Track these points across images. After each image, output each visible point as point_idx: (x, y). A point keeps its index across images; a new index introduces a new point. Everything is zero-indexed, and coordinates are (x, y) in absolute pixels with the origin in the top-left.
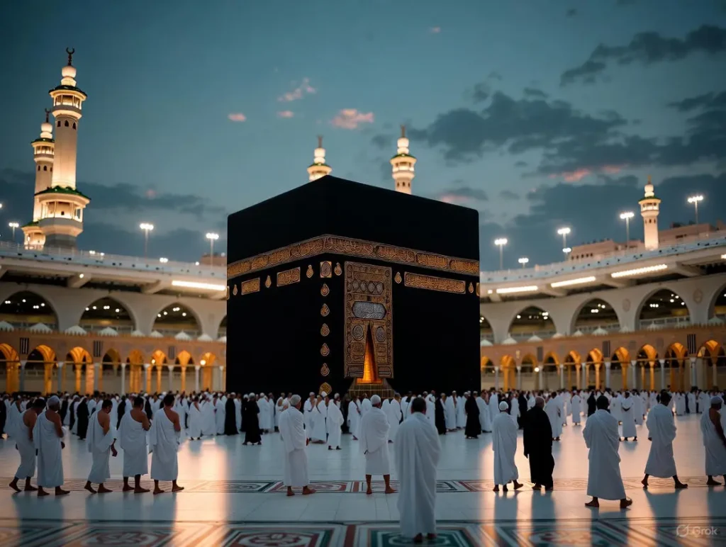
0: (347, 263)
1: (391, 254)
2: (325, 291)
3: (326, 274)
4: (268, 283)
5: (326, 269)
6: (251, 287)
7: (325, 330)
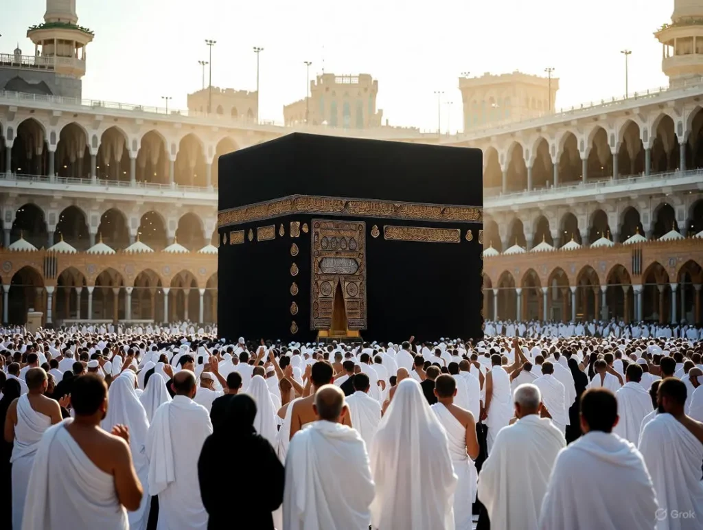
0: (314, 221)
1: (361, 207)
2: (295, 250)
3: (295, 234)
4: (251, 237)
5: (295, 230)
6: (237, 238)
7: (294, 289)
